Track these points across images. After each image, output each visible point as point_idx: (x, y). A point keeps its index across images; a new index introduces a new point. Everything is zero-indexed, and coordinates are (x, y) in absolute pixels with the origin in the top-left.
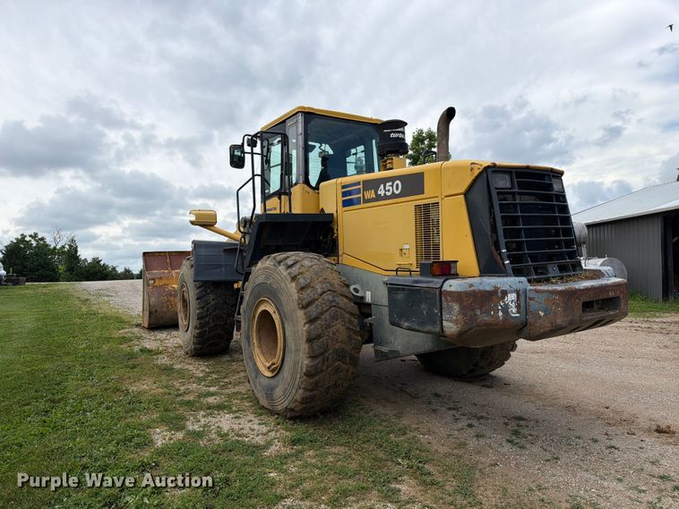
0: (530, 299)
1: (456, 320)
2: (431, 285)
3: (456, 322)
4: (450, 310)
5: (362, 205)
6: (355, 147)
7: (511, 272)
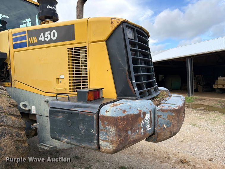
0: (159, 116)
1: (112, 141)
2: (88, 110)
3: (112, 142)
4: (107, 132)
5: (28, 48)
6: (24, 19)
7: (139, 96)
